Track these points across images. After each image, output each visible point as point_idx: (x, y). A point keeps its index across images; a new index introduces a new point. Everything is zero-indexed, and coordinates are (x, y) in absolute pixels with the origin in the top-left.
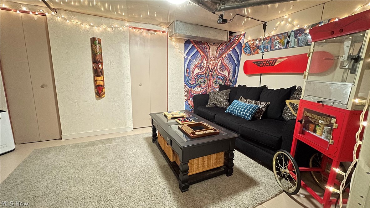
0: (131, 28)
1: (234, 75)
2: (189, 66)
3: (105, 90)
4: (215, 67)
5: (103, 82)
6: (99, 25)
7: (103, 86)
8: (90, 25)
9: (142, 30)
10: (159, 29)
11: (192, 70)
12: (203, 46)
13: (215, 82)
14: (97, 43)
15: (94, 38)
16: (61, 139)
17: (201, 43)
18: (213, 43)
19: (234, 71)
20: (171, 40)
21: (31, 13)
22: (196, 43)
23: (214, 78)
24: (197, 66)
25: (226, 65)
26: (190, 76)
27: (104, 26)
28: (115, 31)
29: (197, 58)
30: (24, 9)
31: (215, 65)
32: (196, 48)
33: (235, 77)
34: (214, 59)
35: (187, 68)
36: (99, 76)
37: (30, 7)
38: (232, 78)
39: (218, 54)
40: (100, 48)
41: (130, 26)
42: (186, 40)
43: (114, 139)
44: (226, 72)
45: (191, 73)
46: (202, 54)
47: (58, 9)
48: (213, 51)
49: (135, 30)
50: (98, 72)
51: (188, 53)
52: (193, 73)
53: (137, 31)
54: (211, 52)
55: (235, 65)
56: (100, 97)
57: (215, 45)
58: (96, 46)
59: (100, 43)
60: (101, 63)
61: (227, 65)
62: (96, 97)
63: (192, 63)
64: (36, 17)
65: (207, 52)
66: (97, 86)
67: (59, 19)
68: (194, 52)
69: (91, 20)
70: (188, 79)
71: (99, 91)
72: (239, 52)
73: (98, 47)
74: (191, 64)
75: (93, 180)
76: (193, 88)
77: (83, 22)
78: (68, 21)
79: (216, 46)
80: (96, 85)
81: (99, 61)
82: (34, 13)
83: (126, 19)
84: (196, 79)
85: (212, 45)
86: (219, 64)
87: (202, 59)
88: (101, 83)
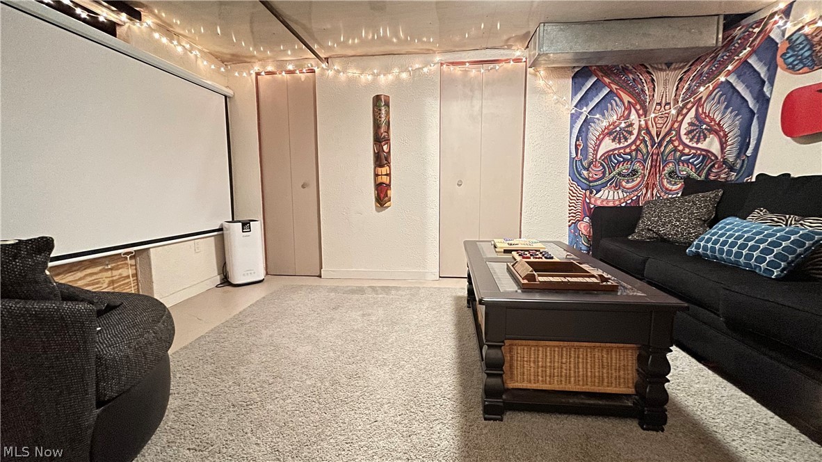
0: (445, 66)
1: (744, 145)
2: (584, 134)
3: (392, 193)
4: (671, 130)
5: (388, 177)
6: (387, 70)
7: (389, 185)
8: (373, 74)
9: (467, 64)
10: (507, 55)
11: (591, 143)
12: (631, 76)
13: (672, 174)
14: (383, 104)
15: (377, 96)
16: (320, 276)
17: (625, 70)
18: (666, 64)
19: (745, 134)
20: (536, 75)
21: (297, 72)
22: (607, 71)
23: (666, 163)
24: (609, 132)
25: (713, 120)
26: (586, 158)
27: (396, 70)
28: (414, 77)
29: (610, 110)
30: (290, 67)
31: (673, 125)
32: (605, 85)
33: (749, 153)
34: (667, 107)
35: (577, 139)
36: (381, 166)
37: (298, 63)
38: (738, 156)
39: (684, 90)
40: (388, 113)
41: (443, 62)
42: (576, 70)
43: (397, 288)
44: (712, 140)
45: (591, 150)
46: (626, 98)
47: (330, 57)
48: (665, 87)
49: (452, 68)
50: (381, 159)
51: (583, 102)
52: (596, 151)
53: (457, 70)
54: (659, 89)
55: (747, 116)
56: (382, 205)
57: (673, 67)
58: (380, 110)
59: (387, 105)
60: (387, 141)
61: (717, 120)
62: (376, 206)
63: (592, 124)
64: (303, 76)
65: (643, 91)
66: (378, 185)
67: (331, 73)
68: (601, 95)
69: (376, 64)
70: (580, 168)
71: (382, 195)
72: (765, 69)
73: (383, 112)
74: (591, 129)
75: (331, 344)
76: (595, 192)
77: (363, 71)
78: (342, 74)
79: (675, 69)
80: (377, 183)
81: (384, 137)
82: (301, 72)
83: (435, 49)
84: (604, 167)
85: (661, 70)
86: (688, 120)
87: (626, 113)
88: (385, 179)
